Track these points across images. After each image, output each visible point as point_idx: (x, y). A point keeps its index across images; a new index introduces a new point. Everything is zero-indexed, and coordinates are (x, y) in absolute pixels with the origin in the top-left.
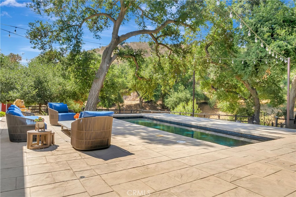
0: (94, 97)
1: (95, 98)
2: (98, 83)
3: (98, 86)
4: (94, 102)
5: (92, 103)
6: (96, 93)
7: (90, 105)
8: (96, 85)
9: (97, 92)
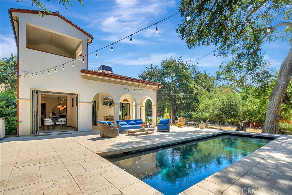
0: (270, 115)
1: (272, 116)
2: (273, 100)
3: (274, 103)
4: (271, 120)
5: (269, 121)
6: (272, 111)
7: (267, 123)
8: (271, 102)
9: (274, 109)
